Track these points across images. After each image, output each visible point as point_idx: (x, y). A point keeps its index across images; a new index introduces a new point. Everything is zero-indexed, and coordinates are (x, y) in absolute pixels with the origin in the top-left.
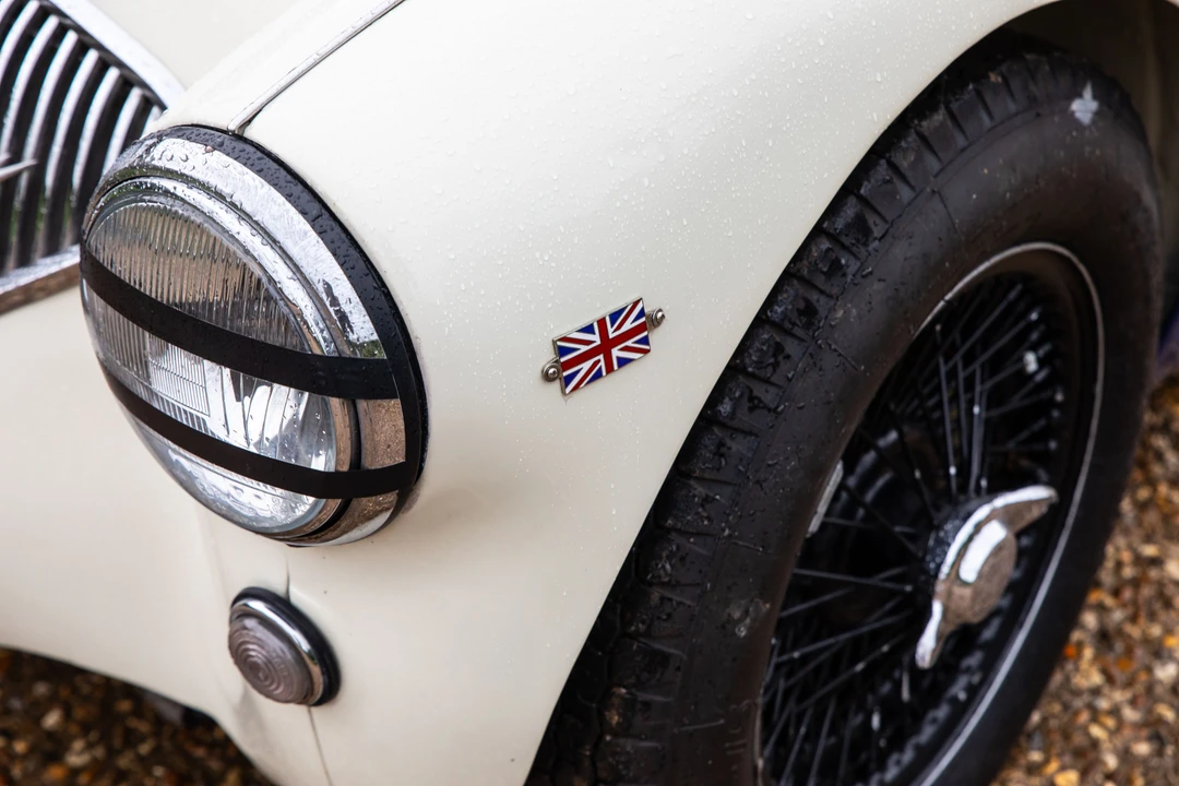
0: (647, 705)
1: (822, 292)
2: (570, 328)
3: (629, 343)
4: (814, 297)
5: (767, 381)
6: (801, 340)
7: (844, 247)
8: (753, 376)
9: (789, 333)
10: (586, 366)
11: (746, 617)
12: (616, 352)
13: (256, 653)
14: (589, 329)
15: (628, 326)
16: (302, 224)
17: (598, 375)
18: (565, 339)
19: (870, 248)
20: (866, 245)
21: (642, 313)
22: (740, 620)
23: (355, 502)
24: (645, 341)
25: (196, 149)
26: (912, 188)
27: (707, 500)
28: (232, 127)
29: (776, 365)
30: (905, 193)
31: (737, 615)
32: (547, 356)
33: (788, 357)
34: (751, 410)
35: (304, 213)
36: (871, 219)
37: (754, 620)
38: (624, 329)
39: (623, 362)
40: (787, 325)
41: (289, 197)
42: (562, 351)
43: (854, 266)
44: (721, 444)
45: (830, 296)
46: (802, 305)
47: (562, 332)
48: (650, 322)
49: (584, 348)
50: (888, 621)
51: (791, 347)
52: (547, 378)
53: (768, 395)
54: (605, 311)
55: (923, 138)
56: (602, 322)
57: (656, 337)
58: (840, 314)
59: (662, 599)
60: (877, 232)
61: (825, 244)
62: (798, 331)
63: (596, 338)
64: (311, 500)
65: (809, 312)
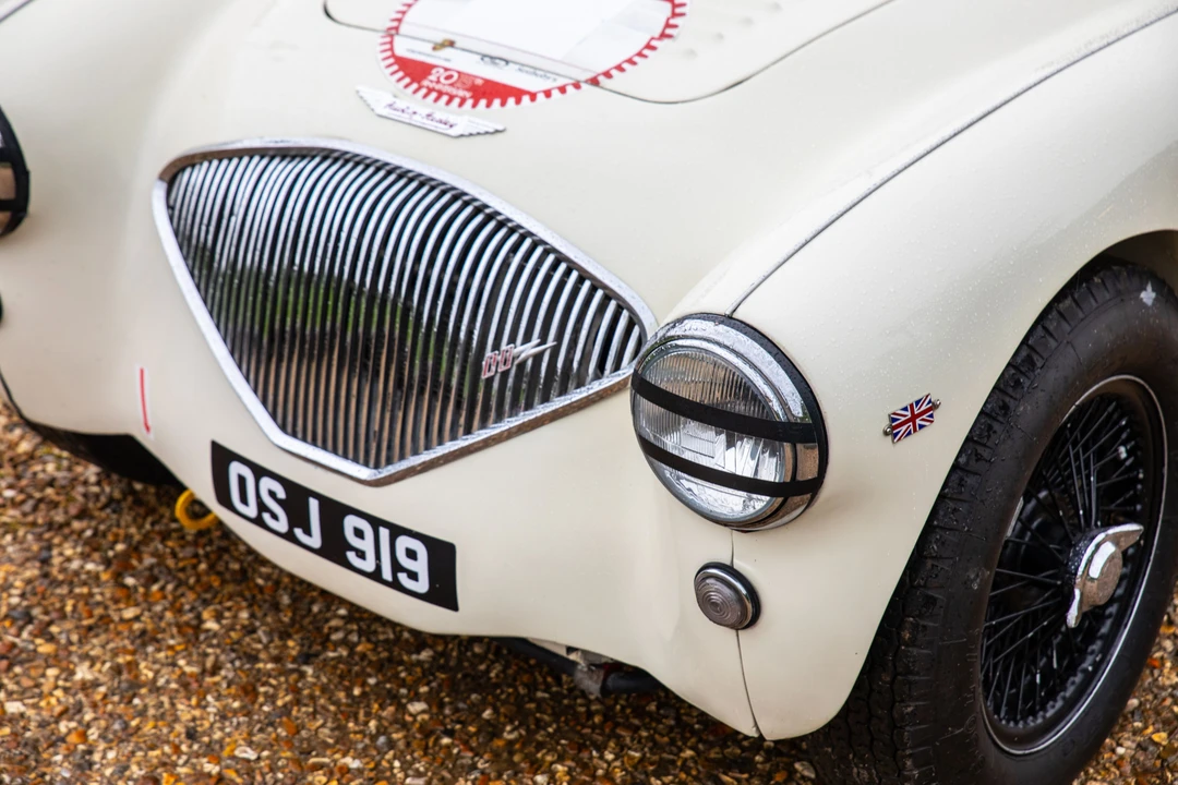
0: (924, 627)
1: (1011, 397)
2: (897, 408)
3: (924, 417)
4: (1007, 399)
5: (984, 445)
6: (1002, 423)
7: (1021, 372)
8: (976, 442)
9: (995, 419)
10: (904, 428)
11: (979, 579)
12: (918, 422)
13: (715, 597)
14: (905, 409)
15: (923, 408)
16: (769, 358)
17: (909, 433)
18: (894, 414)
19: (1036, 373)
20: (1033, 371)
21: (930, 402)
22: (975, 579)
23: (789, 500)
24: (931, 416)
25: (710, 324)
26: (1056, 340)
27: (955, 510)
28: (728, 313)
29: (989, 437)
30: (1053, 344)
31: (972, 576)
32: (886, 422)
33: (995, 432)
34: (977, 461)
35: (770, 353)
36: (1035, 357)
37: (981, 580)
38: (922, 409)
39: (921, 427)
40: (993, 414)
41: (761, 345)
42: (894, 420)
43: (1027, 383)
44: (962, 479)
45: (1015, 399)
46: (1001, 403)
47: (893, 411)
48: (934, 406)
49: (903, 419)
50: (1046, 604)
51: (996, 426)
52: (886, 433)
53: (986, 453)
54: (913, 400)
55: (1061, 314)
56: (911, 405)
57: (937, 413)
58: (1022, 409)
59: (933, 565)
60: (1039, 364)
61: (1013, 371)
62: (1000, 419)
63: (909, 414)
64: (768, 498)
65: (1005, 407)
